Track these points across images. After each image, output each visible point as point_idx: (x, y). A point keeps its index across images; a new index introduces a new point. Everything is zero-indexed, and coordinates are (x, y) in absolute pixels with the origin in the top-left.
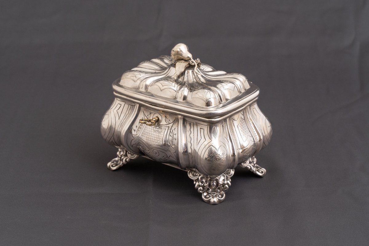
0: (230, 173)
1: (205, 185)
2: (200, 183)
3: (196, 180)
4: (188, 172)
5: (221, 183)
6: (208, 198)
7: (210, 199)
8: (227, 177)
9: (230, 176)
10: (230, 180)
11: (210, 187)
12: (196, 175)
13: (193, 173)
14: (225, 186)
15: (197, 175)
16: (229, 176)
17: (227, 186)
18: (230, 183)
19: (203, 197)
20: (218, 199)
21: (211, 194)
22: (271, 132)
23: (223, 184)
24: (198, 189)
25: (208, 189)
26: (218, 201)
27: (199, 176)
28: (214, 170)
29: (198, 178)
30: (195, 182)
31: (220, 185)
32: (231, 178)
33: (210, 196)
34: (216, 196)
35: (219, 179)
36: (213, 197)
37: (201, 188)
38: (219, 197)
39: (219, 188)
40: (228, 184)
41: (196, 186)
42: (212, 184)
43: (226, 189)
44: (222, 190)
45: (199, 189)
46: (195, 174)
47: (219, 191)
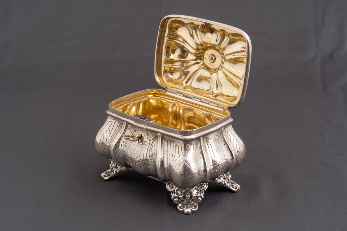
0: (204, 187)
1: (180, 197)
2: (176, 195)
3: (173, 191)
4: (167, 184)
5: (195, 196)
6: (183, 208)
7: (184, 209)
8: (200, 190)
9: (203, 189)
10: (203, 193)
11: (184, 199)
13: (170, 185)
14: (198, 199)
15: (174, 188)
17: (200, 198)
19: (178, 207)
20: (191, 210)
21: (185, 205)
22: (244, 152)
23: (197, 196)
24: (173, 200)
25: (183, 201)
26: (190, 212)
27: (176, 188)
28: (186, 183)
30: (171, 194)
31: (193, 197)
32: (205, 192)
33: (184, 207)
34: (189, 207)
35: (193, 191)
36: (187, 208)
37: (177, 199)
38: (192, 208)
39: (193, 200)
40: (201, 196)
41: (172, 197)
42: (186, 196)
43: (199, 202)
44: (196, 202)
45: (175, 200)
46: (172, 186)
47: (193, 203)
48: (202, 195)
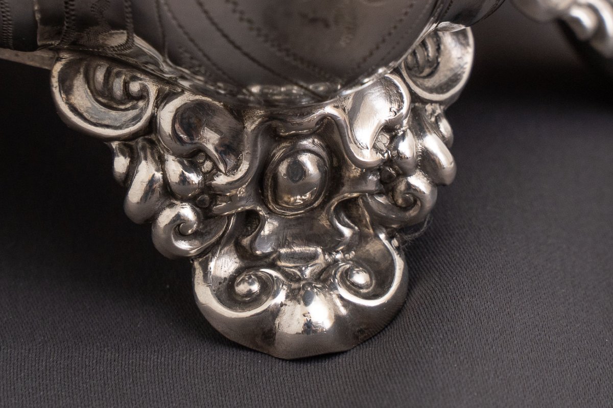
0: (434, 66)
1: (221, 180)
2: (174, 169)
3: (134, 136)
4: (58, 67)
5: (368, 156)
6: (252, 300)
7: (275, 313)
8: (414, 97)
9: (441, 89)
10: (445, 127)
11: (263, 202)
12: (128, 96)
13: (100, 76)
14: (402, 187)
15: (143, 95)
16: (431, 90)
17: (419, 182)
18: (445, 159)
19: (205, 295)
20: (346, 303)
21: (273, 266)
23: (389, 162)
24: (152, 219)
25: (250, 220)
27: (163, 98)
28: (314, 21)
29: (153, 124)
30: (121, 164)
31: (355, 172)
32: (452, 111)
33: (268, 288)
34: (324, 279)
35: (353, 115)
36: (300, 295)
37: (187, 212)
38: (355, 289)
39: (347, 207)
40: (426, 162)
41: (135, 194)
42: (283, 168)
43: (412, 213)
44: (380, 222)
45: (165, 218)
46: (118, 86)
47: (347, 232)
48: (433, 144)
